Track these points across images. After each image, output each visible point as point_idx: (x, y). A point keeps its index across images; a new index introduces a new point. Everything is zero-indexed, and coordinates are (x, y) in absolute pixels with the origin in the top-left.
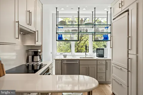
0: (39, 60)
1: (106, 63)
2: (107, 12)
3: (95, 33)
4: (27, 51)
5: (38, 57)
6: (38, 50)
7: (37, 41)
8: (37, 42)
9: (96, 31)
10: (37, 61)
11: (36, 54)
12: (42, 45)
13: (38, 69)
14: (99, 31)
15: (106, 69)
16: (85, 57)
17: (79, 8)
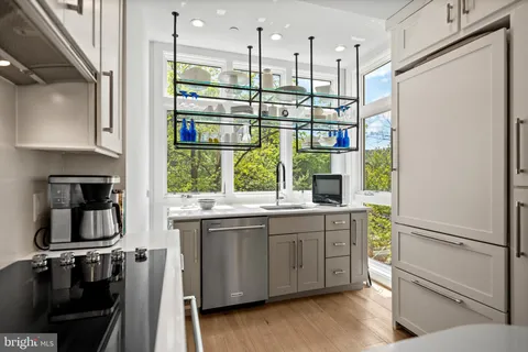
0: (112, 228)
1: (352, 222)
2: (339, 61)
3: (312, 122)
4: (42, 184)
5: (110, 213)
6: (110, 177)
7: (109, 130)
8: (105, 135)
9: (318, 117)
10: (100, 235)
11: (96, 196)
12: (122, 156)
13: (109, 275)
14: (324, 117)
15: (352, 243)
16: (275, 204)
17: (260, 29)
